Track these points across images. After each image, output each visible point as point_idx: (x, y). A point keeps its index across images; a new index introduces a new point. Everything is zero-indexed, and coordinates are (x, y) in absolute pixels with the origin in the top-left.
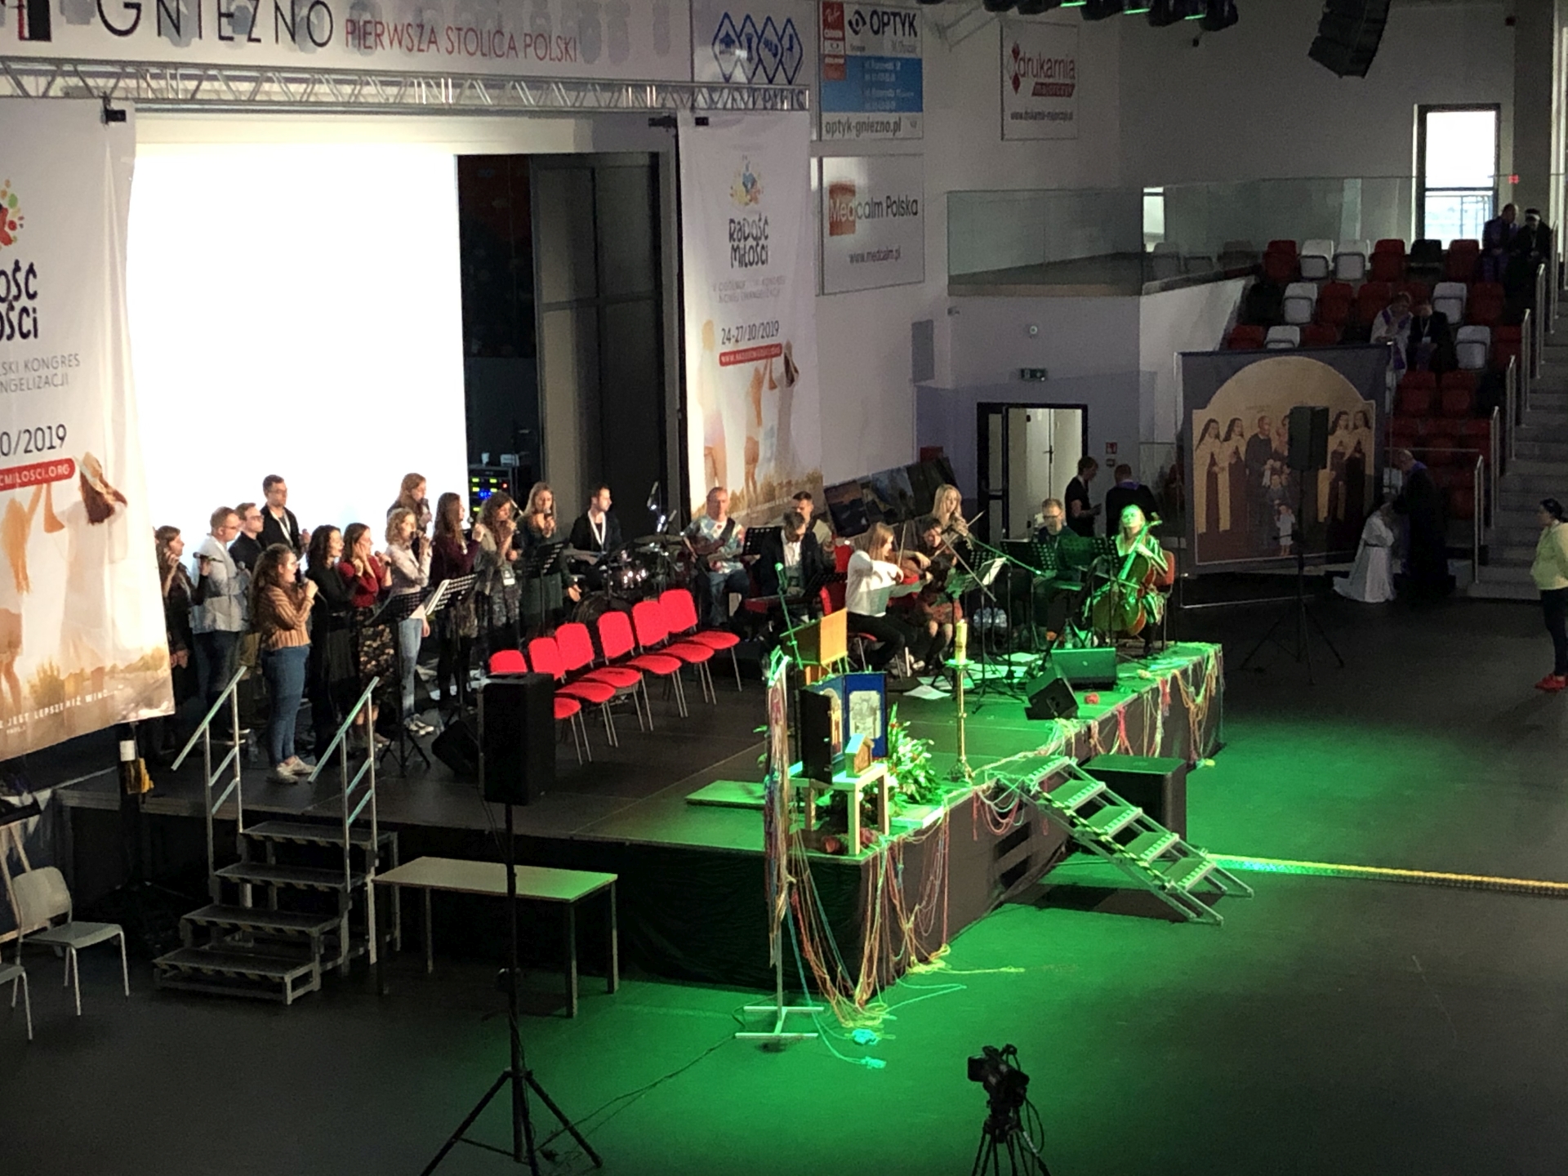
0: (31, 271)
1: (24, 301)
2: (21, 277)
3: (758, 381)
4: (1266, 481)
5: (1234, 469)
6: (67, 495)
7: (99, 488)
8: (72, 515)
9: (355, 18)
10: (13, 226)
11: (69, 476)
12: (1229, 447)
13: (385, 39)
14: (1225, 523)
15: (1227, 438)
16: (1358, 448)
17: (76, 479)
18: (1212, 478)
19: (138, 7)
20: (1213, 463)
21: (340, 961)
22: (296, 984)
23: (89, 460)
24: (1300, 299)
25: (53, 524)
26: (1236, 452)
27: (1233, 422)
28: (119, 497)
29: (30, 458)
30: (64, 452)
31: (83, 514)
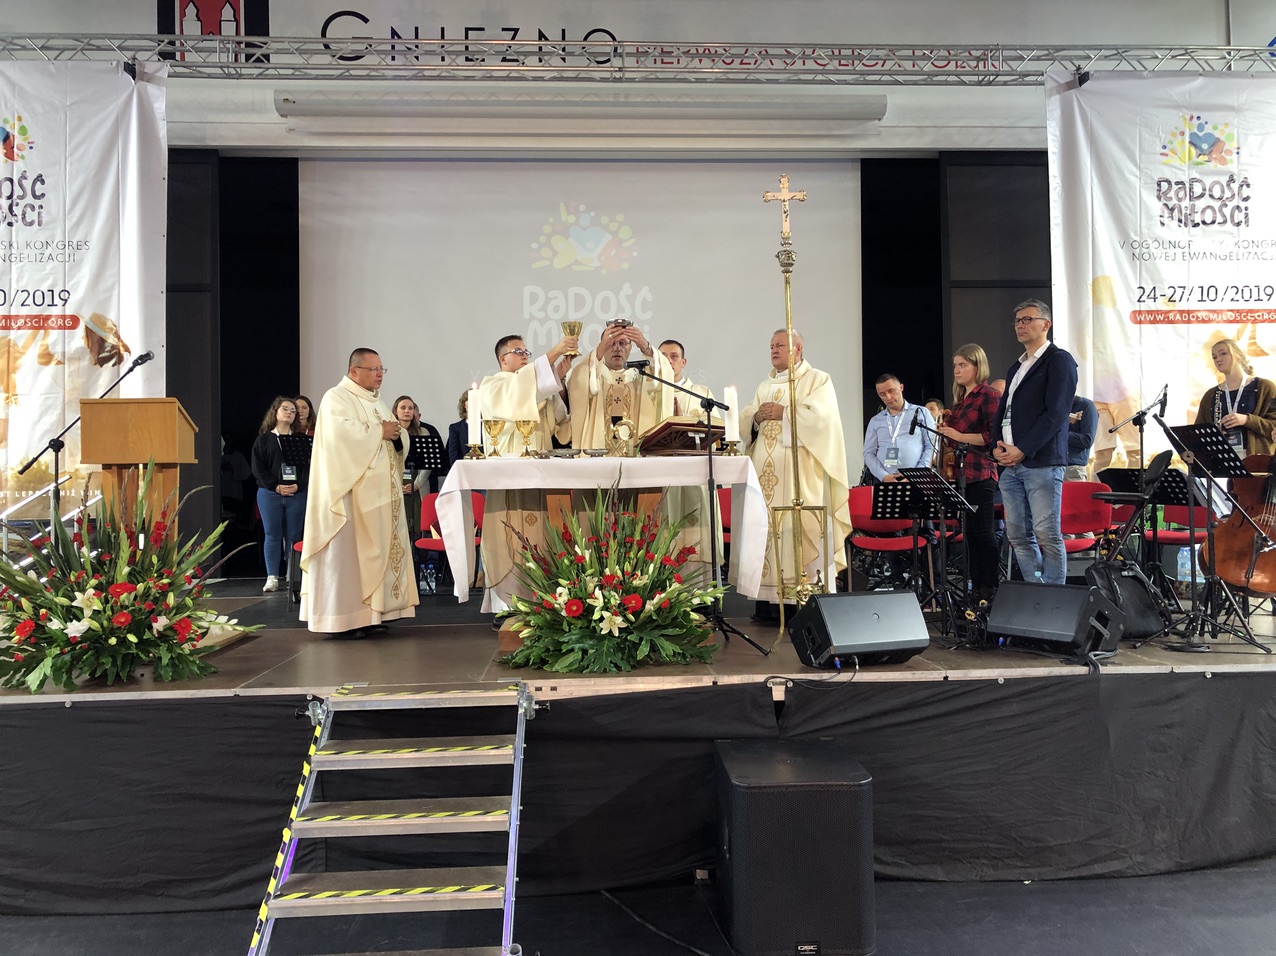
0: (40, 179)
1: (29, 199)
2: (27, 184)
6: (72, 341)
7: (110, 339)
10: (21, 148)
11: (74, 326)
17: (80, 331)
23: (100, 320)
25: (47, 357)
29: (24, 311)
30: (69, 310)
31: (87, 360)
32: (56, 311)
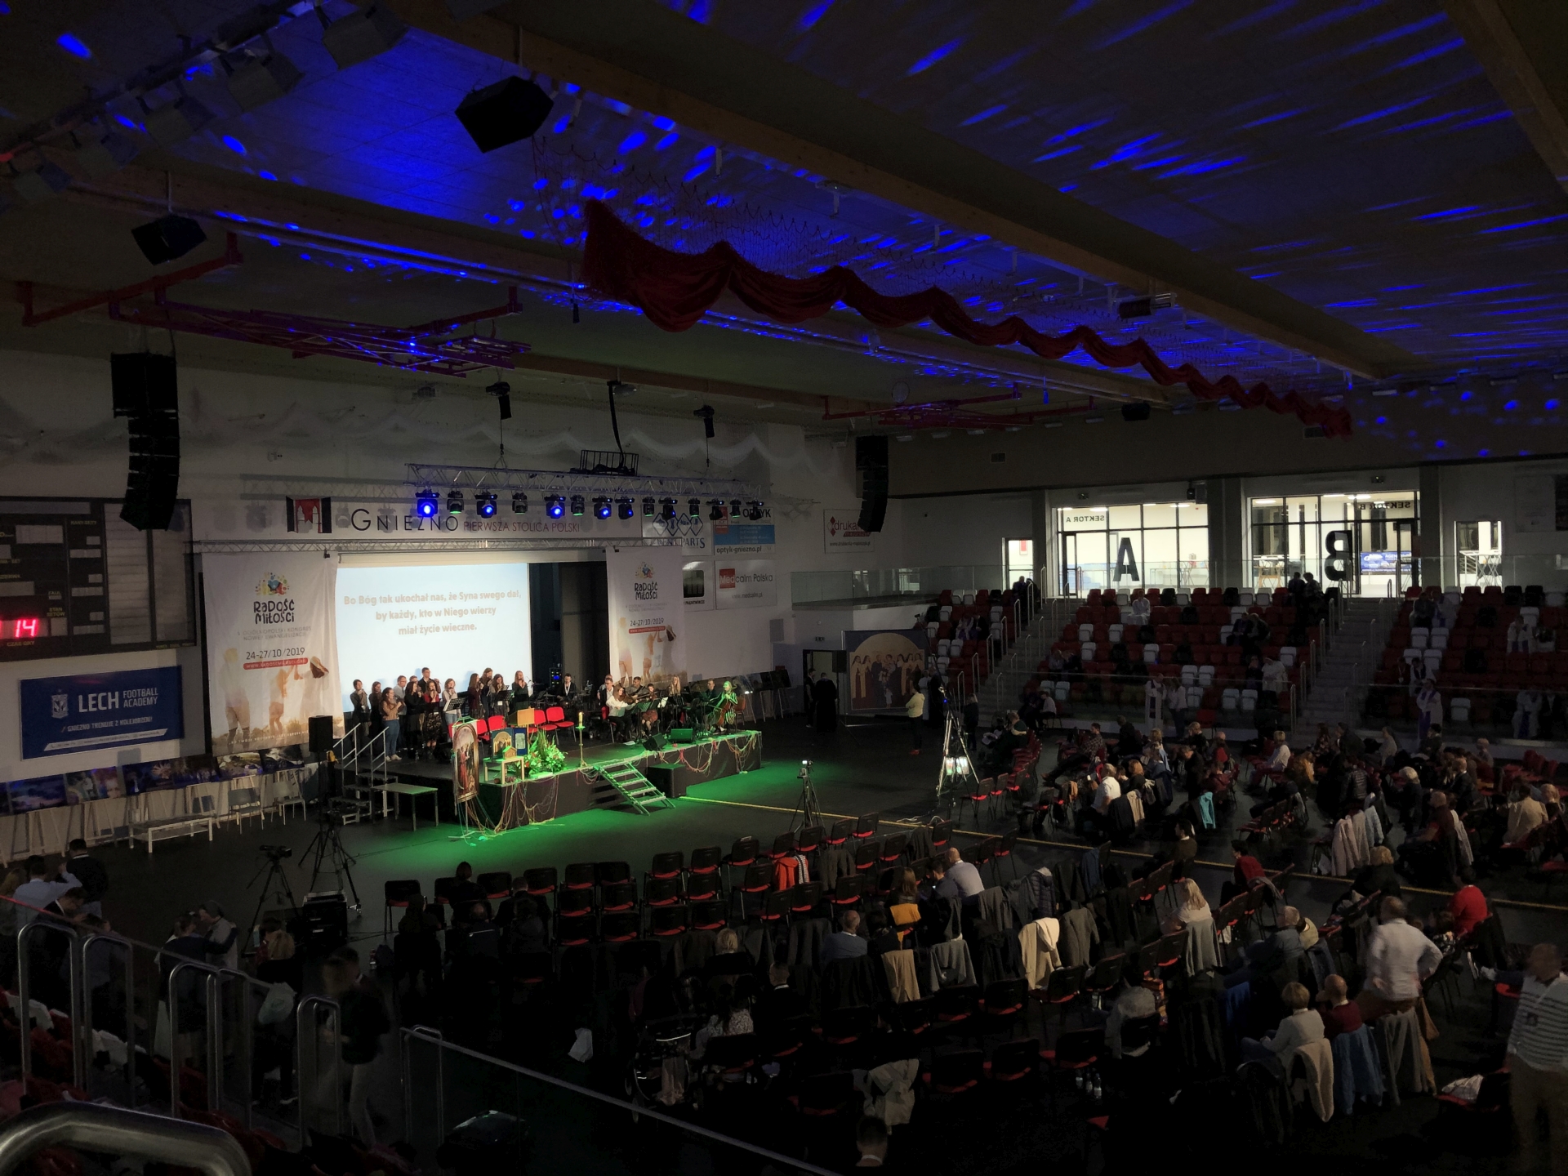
0: (292, 602)
1: (289, 611)
2: (288, 604)
3: (651, 639)
4: (880, 679)
5: (868, 674)
6: (305, 669)
7: (319, 667)
8: (307, 675)
9: (469, 521)
10: (285, 589)
11: (306, 662)
12: (865, 666)
13: (483, 527)
14: (863, 694)
15: (864, 663)
16: (917, 667)
17: (309, 664)
18: (858, 678)
19: (369, 521)
20: (858, 672)
21: (369, 814)
22: (347, 819)
23: (315, 659)
24: (946, 612)
25: (297, 677)
26: (868, 668)
27: (866, 657)
28: (327, 670)
29: (289, 658)
30: (304, 656)
31: (311, 675)
32: (299, 657)
